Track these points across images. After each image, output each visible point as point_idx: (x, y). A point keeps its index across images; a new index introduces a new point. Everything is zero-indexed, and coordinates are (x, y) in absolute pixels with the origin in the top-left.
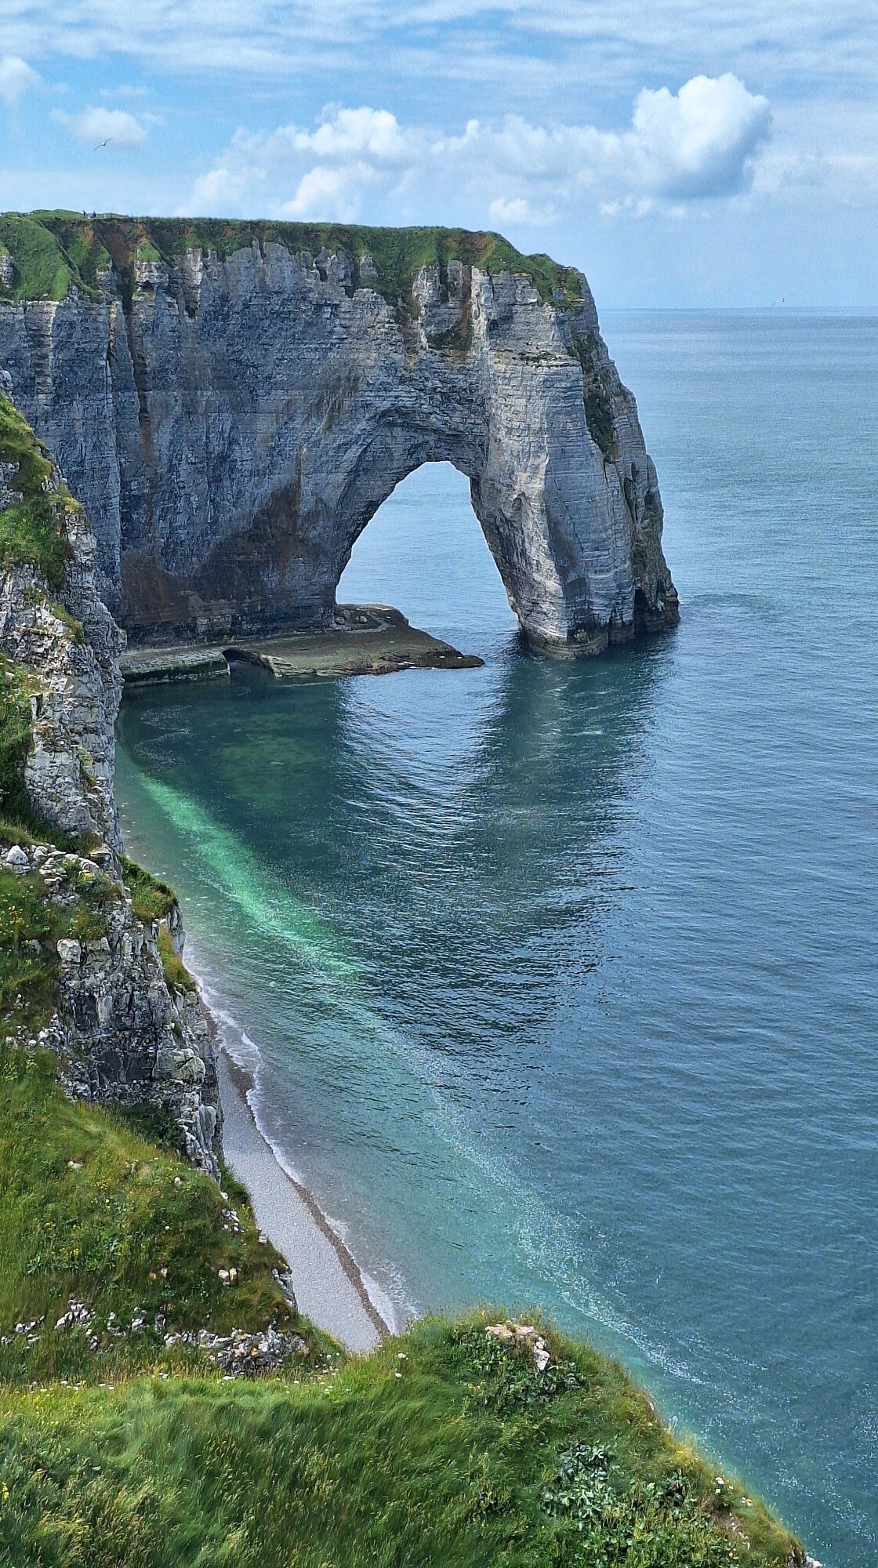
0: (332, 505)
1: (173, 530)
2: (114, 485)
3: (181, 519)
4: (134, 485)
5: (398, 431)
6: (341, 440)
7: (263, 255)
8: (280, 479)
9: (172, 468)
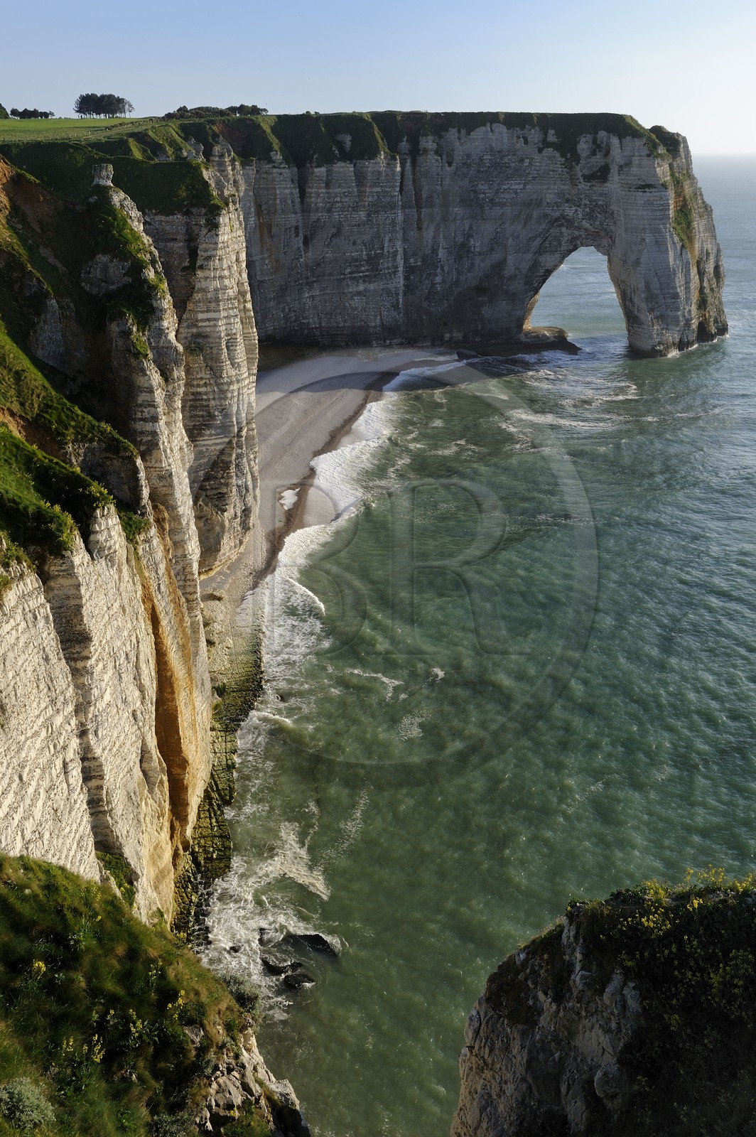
0: (524, 271)
1: (433, 284)
2: (400, 261)
3: (438, 279)
4: (412, 260)
5: (564, 229)
6: (531, 235)
7: (492, 131)
8: (497, 257)
9: (435, 251)
